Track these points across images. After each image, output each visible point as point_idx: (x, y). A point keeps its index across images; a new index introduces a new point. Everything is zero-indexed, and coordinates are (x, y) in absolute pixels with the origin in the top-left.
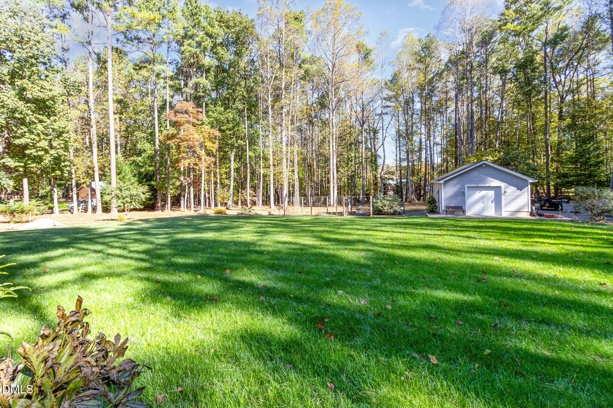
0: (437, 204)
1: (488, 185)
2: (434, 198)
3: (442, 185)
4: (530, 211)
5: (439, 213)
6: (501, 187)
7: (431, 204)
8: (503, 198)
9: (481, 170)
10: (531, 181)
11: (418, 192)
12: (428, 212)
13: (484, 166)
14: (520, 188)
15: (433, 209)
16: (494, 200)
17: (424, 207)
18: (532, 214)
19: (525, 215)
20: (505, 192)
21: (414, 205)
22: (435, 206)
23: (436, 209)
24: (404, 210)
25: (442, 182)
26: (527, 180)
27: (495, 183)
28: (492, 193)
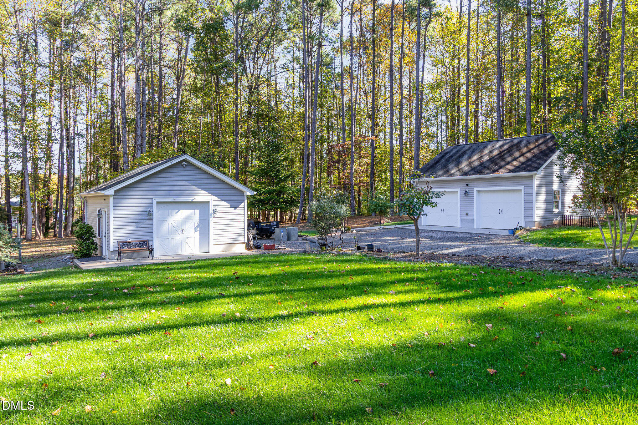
0: (96, 240)
1: (190, 200)
2: (91, 228)
3: (111, 199)
4: (246, 241)
5: (101, 258)
6: (208, 202)
7: (85, 240)
8: (212, 222)
9: (180, 171)
10: (248, 194)
11: (44, 220)
12: (77, 258)
13: (184, 163)
14: (235, 206)
15: (88, 250)
16: (199, 225)
17: (67, 248)
18: (248, 247)
19: (240, 249)
20: (215, 212)
21: (39, 244)
22: (92, 243)
23: (95, 249)
24: (20, 258)
25: (111, 192)
26: (242, 192)
27: (202, 196)
28: (196, 213)
